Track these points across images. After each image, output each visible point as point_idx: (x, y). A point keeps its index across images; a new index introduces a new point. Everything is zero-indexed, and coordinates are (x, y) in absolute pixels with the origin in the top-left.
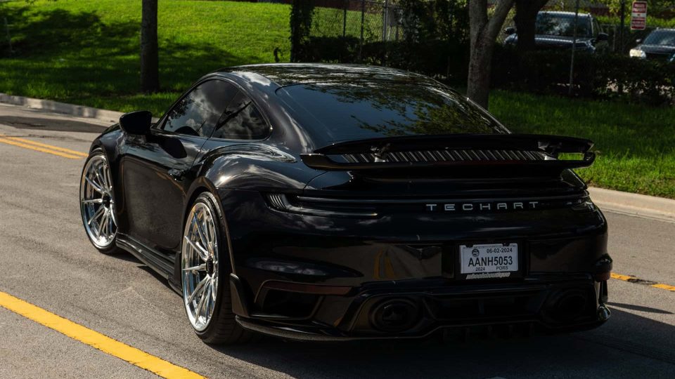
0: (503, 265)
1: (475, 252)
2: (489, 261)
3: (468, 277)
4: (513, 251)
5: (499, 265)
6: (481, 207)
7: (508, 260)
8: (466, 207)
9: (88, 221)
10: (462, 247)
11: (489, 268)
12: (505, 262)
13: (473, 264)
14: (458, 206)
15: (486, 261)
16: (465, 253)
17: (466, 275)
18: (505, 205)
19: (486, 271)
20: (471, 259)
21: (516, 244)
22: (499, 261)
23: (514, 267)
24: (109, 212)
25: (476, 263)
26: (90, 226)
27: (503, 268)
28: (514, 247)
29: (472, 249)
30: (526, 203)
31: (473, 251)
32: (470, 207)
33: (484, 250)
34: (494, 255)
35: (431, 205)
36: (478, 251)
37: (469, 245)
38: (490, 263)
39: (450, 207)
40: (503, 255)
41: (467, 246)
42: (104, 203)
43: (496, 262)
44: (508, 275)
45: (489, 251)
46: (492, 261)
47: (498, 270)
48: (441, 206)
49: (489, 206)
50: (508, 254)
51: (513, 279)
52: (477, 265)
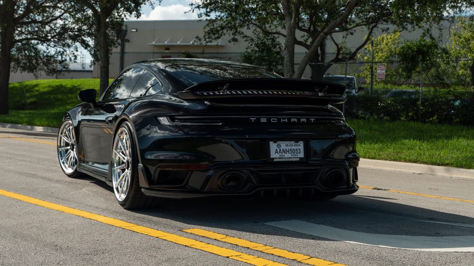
0: (295, 154)
1: (279, 146)
3: (275, 160)
4: (301, 146)
5: (292, 154)
6: (282, 120)
7: (298, 151)
8: (273, 120)
10: (271, 143)
11: (287, 155)
12: (296, 152)
13: (277, 152)
14: (269, 120)
15: (285, 151)
16: (273, 146)
17: (274, 159)
18: (296, 120)
19: (285, 157)
20: (276, 150)
21: (302, 142)
22: (292, 151)
23: (302, 155)
28: (301, 144)
29: (276, 144)
30: (308, 119)
32: (275, 120)
33: (284, 145)
34: (289, 148)
35: (253, 119)
37: (275, 142)
38: (288, 152)
39: (263, 120)
40: (295, 148)
43: (291, 152)
44: (298, 159)
45: (287, 145)
47: (293, 156)
48: (258, 119)
49: (286, 120)
50: (298, 148)
51: (301, 162)
52: (280, 153)
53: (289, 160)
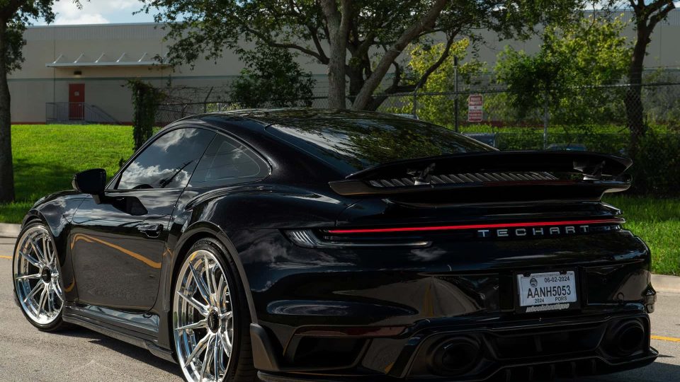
0: (562, 295)
1: (533, 282)
2: (548, 292)
3: (528, 310)
4: (570, 280)
5: (557, 296)
6: (535, 232)
7: (567, 289)
8: (519, 232)
9: (24, 299)
10: (520, 276)
11: (549, 300)
12: (564, 292)
13: (531, 295)
14: (511, 231)
15: (545, 292)
16: (523, 282)
17: (525, 307)
18: (558, 230)
19: (545, 303)
20: (530, 290)
21: (573, 272)
22: (557, 291)
23: (573, 297)
24: (50, 287)
25: (535, 294)
26: (27, 304)
27: (562, 299)
28: (571, 275)
29: (528, 279)
30: (577, 227)
31: (531, 281)
32: (523, 232)
33: (542, 279)
34: (552, 284)
35: (483, 231)
36: (536, 281)
37: (527, 275)
38: (549, 293)
39: (503, 233)
40: (561, 284)
41: (525, 276)
42: (42, 277)
43: (554, 293)
44: (567, 306)
45: (547, 280)
46: (550, 291)
47: (558, 301)
48: (493, 231)
49: (542, 231)
50: (565, 283)
51: (573, 311)
52: (536, 297)
53: (552, 308)
